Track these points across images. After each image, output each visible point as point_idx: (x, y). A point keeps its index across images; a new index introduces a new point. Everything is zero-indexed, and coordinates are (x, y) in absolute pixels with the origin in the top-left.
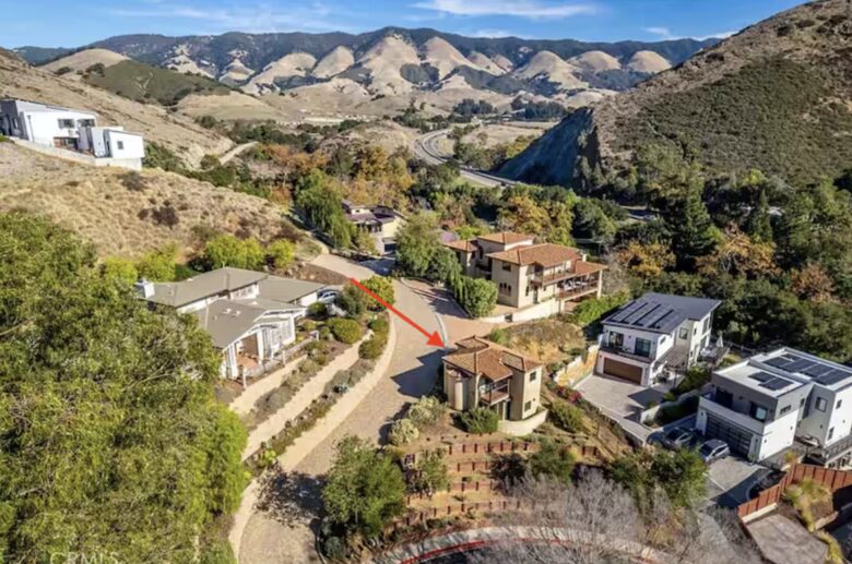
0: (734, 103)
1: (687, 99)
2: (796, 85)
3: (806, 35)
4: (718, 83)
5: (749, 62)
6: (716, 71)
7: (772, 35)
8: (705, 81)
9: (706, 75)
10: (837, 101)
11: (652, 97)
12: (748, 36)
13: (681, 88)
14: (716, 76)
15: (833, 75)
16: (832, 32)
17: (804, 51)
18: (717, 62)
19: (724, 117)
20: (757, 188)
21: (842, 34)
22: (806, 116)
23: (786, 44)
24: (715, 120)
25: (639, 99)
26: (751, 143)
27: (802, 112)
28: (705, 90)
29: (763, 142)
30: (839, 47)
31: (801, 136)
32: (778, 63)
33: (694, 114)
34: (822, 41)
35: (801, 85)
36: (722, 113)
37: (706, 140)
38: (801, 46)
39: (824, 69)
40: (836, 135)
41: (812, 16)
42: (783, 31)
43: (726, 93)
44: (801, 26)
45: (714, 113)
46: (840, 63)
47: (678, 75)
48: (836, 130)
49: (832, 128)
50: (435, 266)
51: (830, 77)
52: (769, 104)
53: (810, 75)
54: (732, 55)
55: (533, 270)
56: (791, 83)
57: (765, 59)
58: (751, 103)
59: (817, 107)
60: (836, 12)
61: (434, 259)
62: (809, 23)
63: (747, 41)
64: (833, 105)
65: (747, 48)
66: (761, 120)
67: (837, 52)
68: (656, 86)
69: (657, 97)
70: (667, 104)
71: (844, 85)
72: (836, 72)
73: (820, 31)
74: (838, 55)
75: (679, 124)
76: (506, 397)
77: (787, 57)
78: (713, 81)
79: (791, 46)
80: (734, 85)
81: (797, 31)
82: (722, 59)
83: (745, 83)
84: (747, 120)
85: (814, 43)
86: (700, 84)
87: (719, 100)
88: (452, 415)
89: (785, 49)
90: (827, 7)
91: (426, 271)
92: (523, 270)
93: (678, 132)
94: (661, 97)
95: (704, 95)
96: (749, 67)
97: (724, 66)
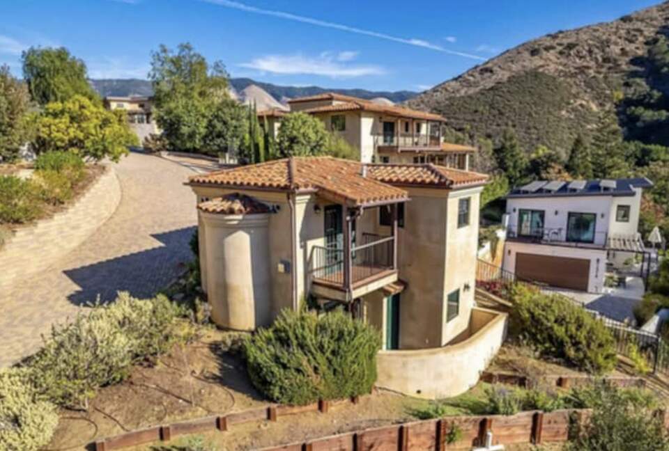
0: (507, 102)
1: (468, 100)
2: (552, 90)
3: (552, 55)
4: (492, 89)
5: (513, 74)
6: (488, 80)
7: (526, 55)
8: (482, 87)
9: (482, 83)
10: (584, 103)
11: (440, 100)
12: (509, 56)
13: (463, 92)
14: (489, 84)
15: (577, 85)
16: (570, 55)
17: (552, 67)
18: (489, 74)
19: (501, 113)
20: (545, 159)
21: (577, 56)
22: (564, 112)
23: (537, 61)
24: (494, 116)
25: (428, 102)
26: (526, 132)
27: (560, 109)
28: (483, 94)
29: (536, 131)
30: (575, 65)
31: (563, 127)
32: (535, 74)
33: (476, 111)
34: (563, 60)
35: (555, 90)
36: (499, 110)
37: (489, 131)
38: (550, 63)
39: (569, 80)
40: (589, 127)
41: (554, 43)
42: (534, 52)
43: (501, 96)
44: (547, 49)
45: (492, 110)
46: (579, 76)
47: (459, 84)
48: (588, 123)
49: (585, 122)
50: (219, 126)
51: (575, 86)
52: (535, 103)
53: (560, 84)
54: (498, 69)
55: (381, 130)
56: (548, 89)
57: (525, 71)
58: (521, 103)
59: (570, 106)
60: (569, 41)
61: (217, 117)
62: (552, 48)
63: (509, 59)
64: (581, 105)
65: (510, 64)
66: (530, 115)
67: (576, 68)
68: (441, 92)
69: (443, 99)
70: (452, 104)
71: (586, 92)
72: (578, 83)
73: (561, 53)
74: (577, 71)
75: (465, 119)
76: (388, 280)
77: (541, 70)
78: (487, 88)
79: (541, 63)
80: (505, 90)
81: (545, 53)
82: (491, 71)
83: (514, 88)
84: (520, 115)
85: (558, 61)
86: (477, 89)
87: (495, 102)
88: (214, 347)
89: (538, 65)
90: (563, 38)
91: (204, 138)
92: (367, 124)
93: (464, 126)
94: (446, 99)
95: (482, 98)
96: (513, 77)
97: (494, 77)
